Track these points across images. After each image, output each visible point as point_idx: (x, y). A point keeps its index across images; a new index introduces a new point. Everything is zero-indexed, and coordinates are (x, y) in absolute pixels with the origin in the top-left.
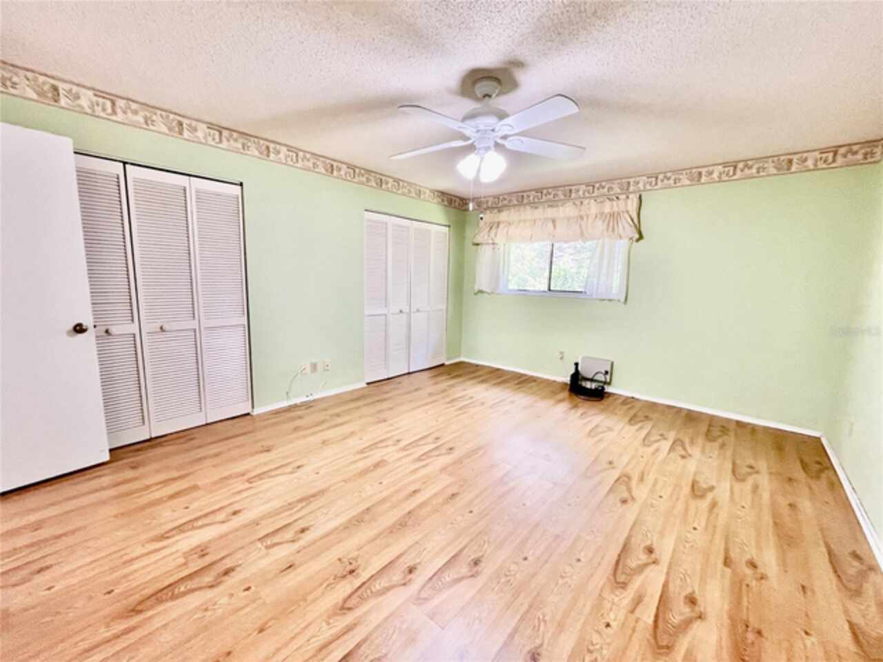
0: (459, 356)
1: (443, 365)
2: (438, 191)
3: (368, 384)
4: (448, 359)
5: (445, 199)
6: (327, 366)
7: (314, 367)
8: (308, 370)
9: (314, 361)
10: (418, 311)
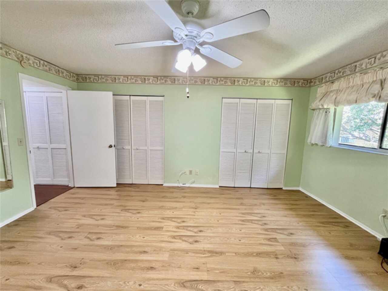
0: (299, 186)
1: (281, 189)
2: (281, 79)
3: (220, 187)
4: (285, 186)
5: (288, 82)
6: (197, 173)
7: (191, 172)
8: (188, 173)
9: (191, 169)
10: (259, 152)
